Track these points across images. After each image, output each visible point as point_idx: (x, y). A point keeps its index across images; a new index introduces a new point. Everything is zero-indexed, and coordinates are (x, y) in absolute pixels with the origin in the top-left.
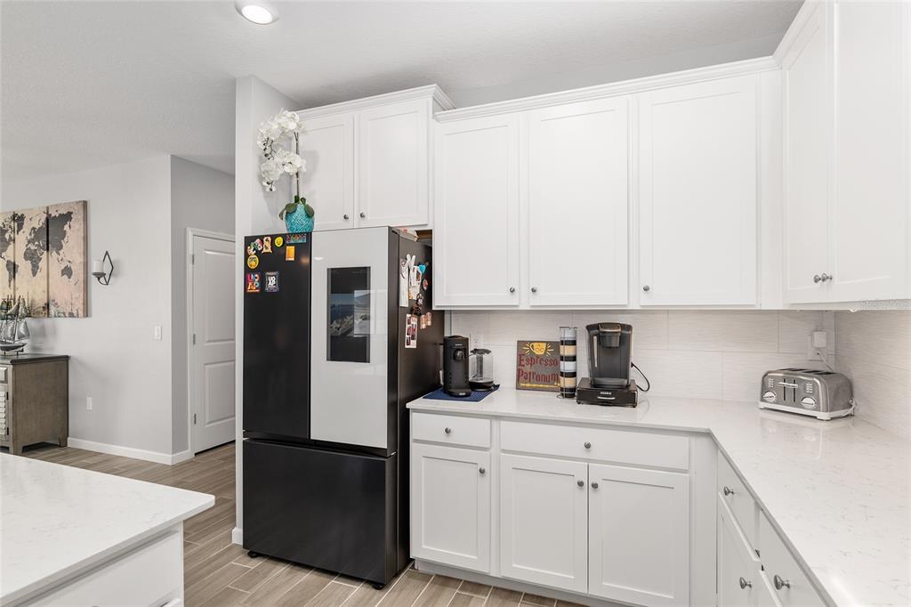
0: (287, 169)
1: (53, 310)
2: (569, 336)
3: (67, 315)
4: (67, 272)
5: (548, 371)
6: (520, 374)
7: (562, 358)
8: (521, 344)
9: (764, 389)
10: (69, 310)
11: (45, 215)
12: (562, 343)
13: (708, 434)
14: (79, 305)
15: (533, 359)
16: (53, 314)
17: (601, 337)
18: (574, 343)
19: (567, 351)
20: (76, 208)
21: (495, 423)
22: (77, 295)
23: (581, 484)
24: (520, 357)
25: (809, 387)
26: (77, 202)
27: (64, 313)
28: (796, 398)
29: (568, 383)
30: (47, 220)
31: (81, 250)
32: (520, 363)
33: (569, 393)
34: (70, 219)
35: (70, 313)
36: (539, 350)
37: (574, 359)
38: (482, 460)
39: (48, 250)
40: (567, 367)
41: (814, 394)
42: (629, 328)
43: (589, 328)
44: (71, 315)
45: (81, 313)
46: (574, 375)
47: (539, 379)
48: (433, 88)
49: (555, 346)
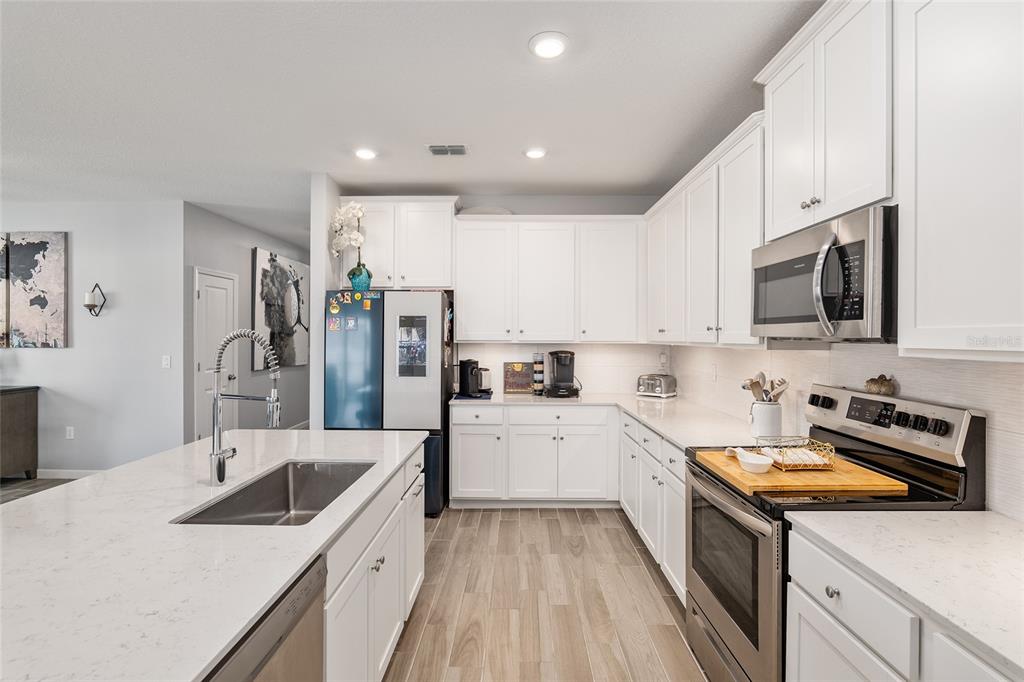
0: (353, 243)
1: (15, 340)
2: (539, 359)
3: (39, 345)
4: (40, 301)
5: (525, 380)
6: (507, 384)
7: (536, 372)
8: (506, 364)
9: (639, 385)
10: (42, 339)
11: (5, 242)
12: (536, 363)
13: (617, 405)
14: (59, 335)
15: (515, 374)
16: (17, 344)
17: (559, 360)
18: (542, 363)
19: (537, 367)
20: (53, 238)
21: (506, 408)
22: (55, 325)
23: (554, 438)
24: (506, 372)
25: (658, 383)
26: (56, 233)
27: (34, 344)
28: (652, 387)
29: (538, 387)
30: (7, 247)
31: (62, 281)
32: (506, 377)
33: (540, 393)
34: (45, 249)
35: (43, 344)
36: (518, 368)
37: (542, 372)
38: (498, 432)
39: (7, 277)
40: (538, 377)
41: (660, 386)
42: (573, 354)
43: (551, 354)
44: (45, 345)
45: (61, 343)
46: (542, 382)
47: (519, 386)
48: (455, 198)
49: (529, 366)
